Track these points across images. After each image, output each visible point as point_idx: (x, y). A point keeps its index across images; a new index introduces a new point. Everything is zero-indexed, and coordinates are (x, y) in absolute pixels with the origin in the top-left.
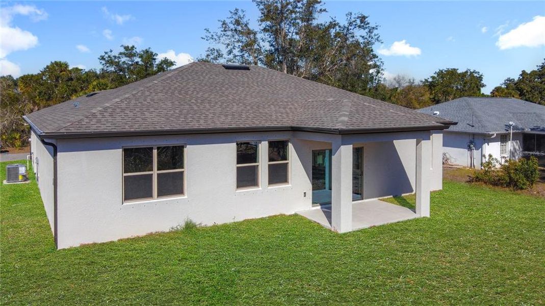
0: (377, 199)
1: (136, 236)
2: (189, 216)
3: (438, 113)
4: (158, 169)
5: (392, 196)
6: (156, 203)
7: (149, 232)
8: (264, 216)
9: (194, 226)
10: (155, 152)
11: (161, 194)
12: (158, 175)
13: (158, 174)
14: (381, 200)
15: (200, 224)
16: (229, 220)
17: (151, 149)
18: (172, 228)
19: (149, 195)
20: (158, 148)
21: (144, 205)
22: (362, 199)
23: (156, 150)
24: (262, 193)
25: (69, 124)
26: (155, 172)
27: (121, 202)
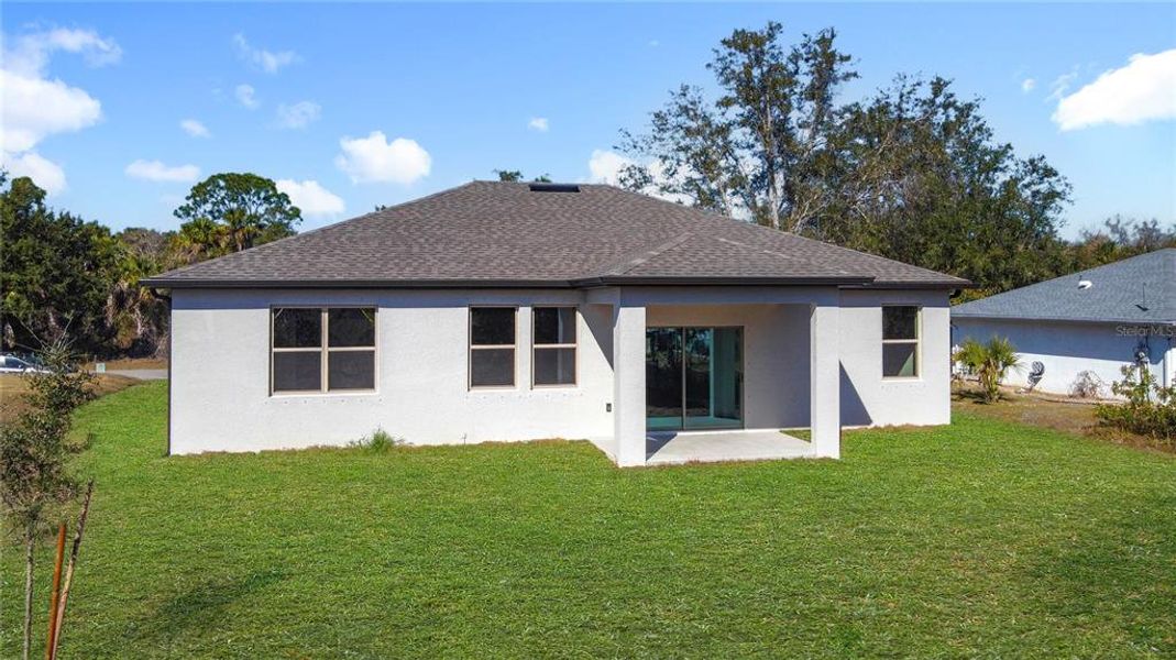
0: (778, 430)
1: (290, 448)
2: (382, 426)
3: (1088, 284)
4: (330, 346)
6: (326, 400)
7: (313, 444)
8: (522, 439)
9: (390, 443)
10: (325, 317)
11: (334, 385)
13: (329, 353)
14: (787, 433)
15: (402, 440)
16: (454, 439)
17: (320, 311)
18: (352, 442)
19: (315, 385)
20: (331, 311)
21: (304, 400)
22: (743, 428)
23: (327, 314)
24: (520, 398)
26: (325, 350)
27: (267, 393)
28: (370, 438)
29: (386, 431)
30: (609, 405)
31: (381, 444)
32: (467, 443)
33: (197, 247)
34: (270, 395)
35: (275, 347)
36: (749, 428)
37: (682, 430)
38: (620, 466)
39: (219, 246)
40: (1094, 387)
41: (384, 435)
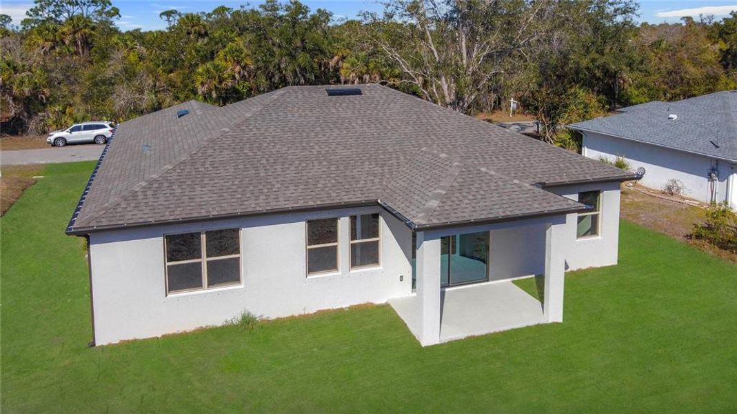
0: (510, 280)
1: (182, 331)
2: (247, 308)
3: (675, 117)
5: (534, 276)
6: (205, 295)
7: (198, 326)
8: (344, 306)
9: (253, 319)
10: (203, 237)
11: (211, 283)
12: (208, 262)
15: (261, 316)
16: (297, 312)
17: (199, 234)
18: (226, 322)
19: (198, 285)
20: (207, 233)
21: (192, 297)
22: (488, 281)
23: (205, 235)
24: (342, 278)
25: (103, 212)
26: (204, 260)
27: (164, 295)
28: (240, 318)
29: (250, 311)
30: (401, 277)
31: (248, 321)
32: (306, 313)
33: (49, 44)
34: (166, 296)
35: (168, 262)
36: (493, 280)
37: (449, 286)
38: (423, 346)
39: (64, 43)
40: (678, 189)
41: (249, 314)
